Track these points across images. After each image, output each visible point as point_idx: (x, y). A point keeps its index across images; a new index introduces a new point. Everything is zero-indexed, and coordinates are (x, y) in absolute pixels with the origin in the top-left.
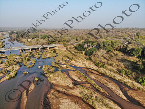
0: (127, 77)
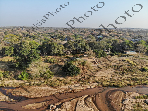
0: (7, 79)
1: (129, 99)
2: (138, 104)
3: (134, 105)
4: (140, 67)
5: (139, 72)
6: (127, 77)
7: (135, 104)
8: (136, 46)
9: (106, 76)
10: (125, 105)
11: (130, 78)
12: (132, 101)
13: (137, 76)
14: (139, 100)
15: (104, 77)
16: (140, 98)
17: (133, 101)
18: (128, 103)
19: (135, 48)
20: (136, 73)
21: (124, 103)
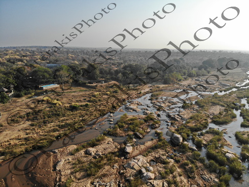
1: (64, 158)
2: (78, 160)
3: (73, 164)
4: (68, 105)
5: (68, 113)
6: (51, 126)
7: (74, 162)
8: (55, 75)
9: (17, 136)
10: (60, 171)
11: (57, 126)
12: (68, 159)
13: (67, 120)
14: (77, 155)
15: (13, 139)
16: (79, 151)
17: (70, 159)
18: (64, 165)
19: (55, 78)
20: (64, 116)
21: (58, 168)
